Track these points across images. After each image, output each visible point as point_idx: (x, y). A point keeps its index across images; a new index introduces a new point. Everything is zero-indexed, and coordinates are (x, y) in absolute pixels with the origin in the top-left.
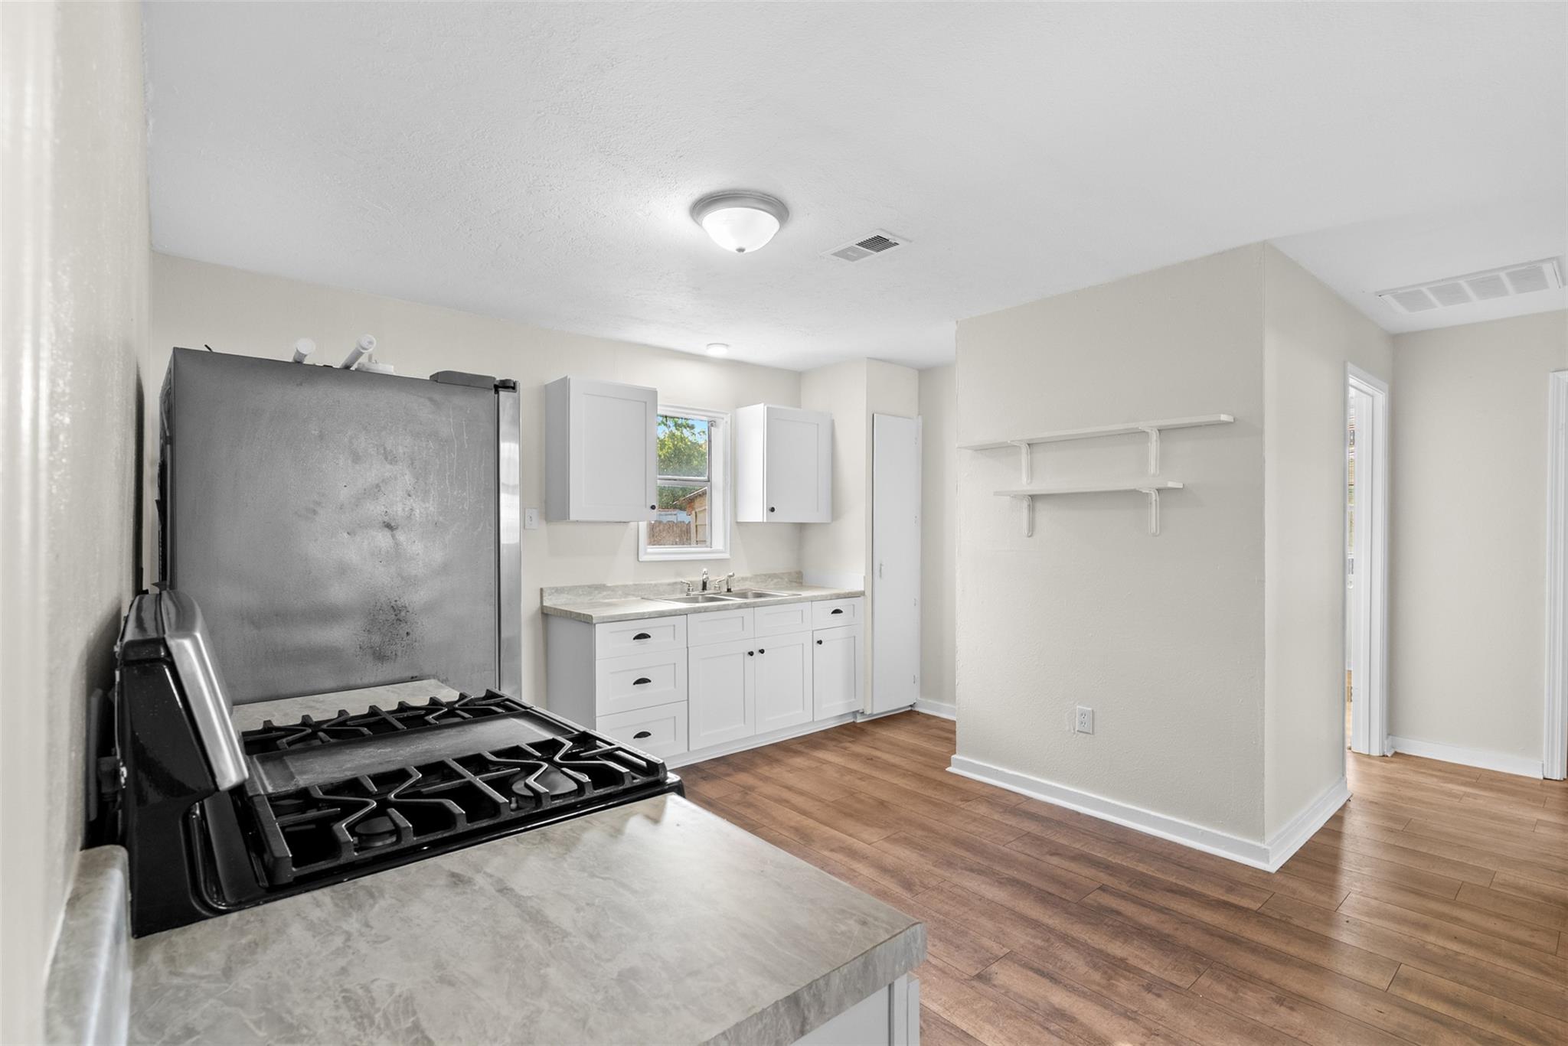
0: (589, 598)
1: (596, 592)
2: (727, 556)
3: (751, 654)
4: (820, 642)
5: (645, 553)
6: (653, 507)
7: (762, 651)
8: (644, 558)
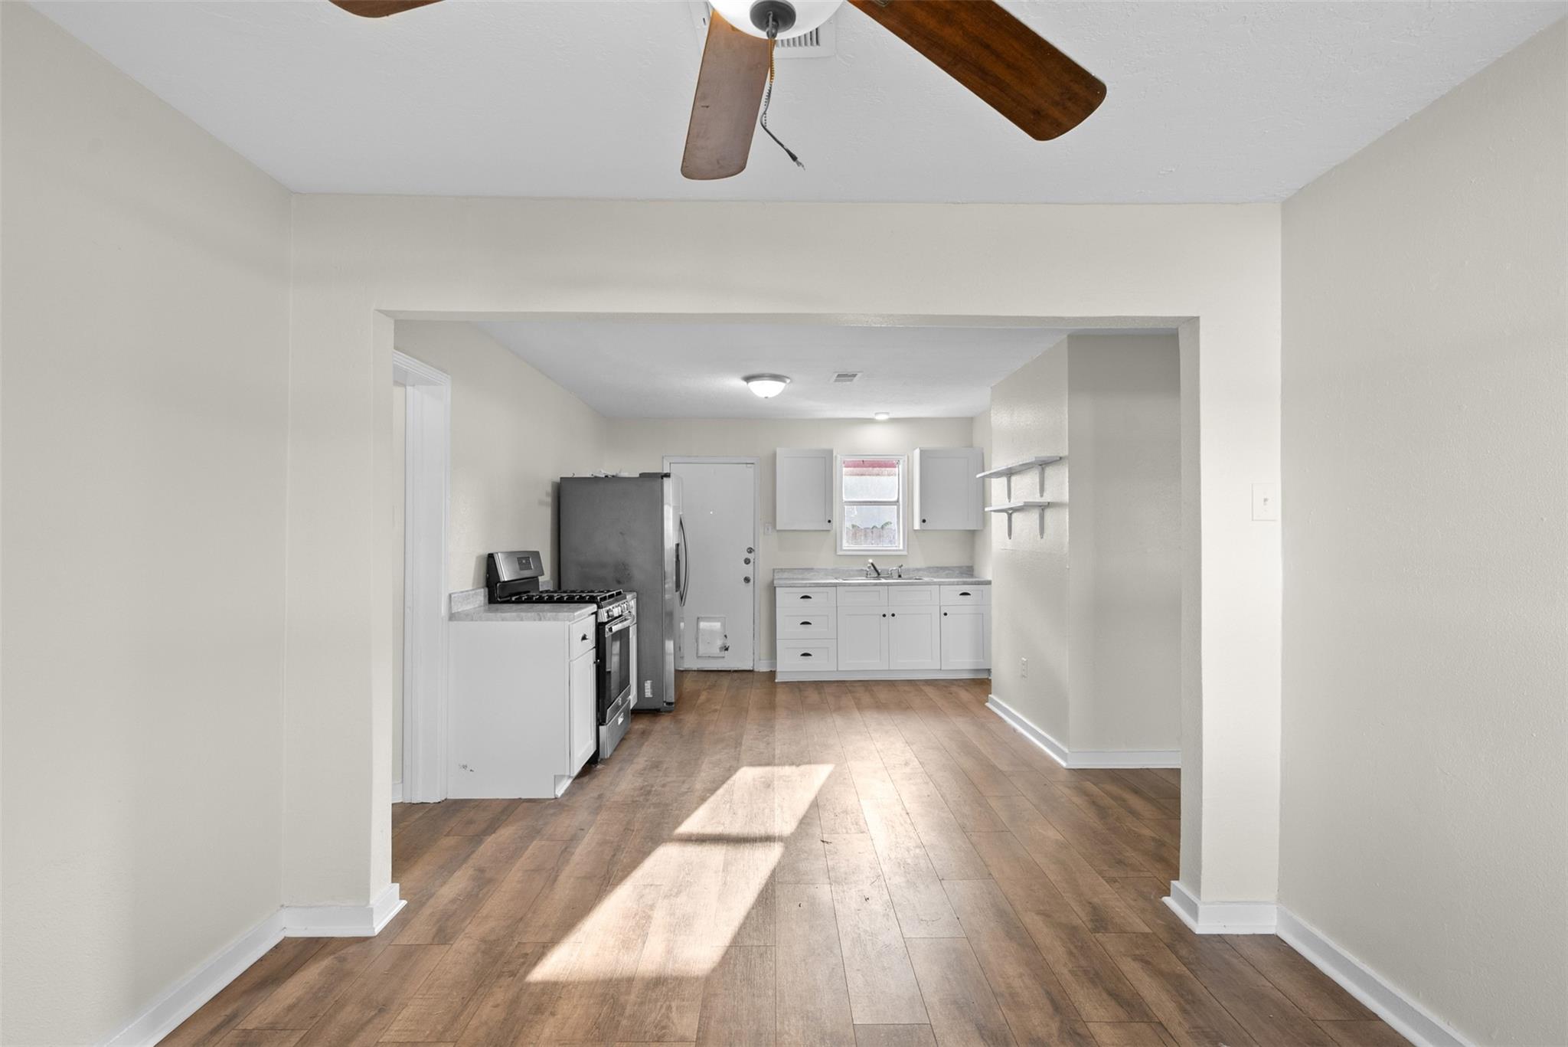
2: (905, 553)
3: (884, 616)
4: (945, 614)
5: (841, 550)
6: (829, 521)
7: (893, 615)
8: (840, 553)
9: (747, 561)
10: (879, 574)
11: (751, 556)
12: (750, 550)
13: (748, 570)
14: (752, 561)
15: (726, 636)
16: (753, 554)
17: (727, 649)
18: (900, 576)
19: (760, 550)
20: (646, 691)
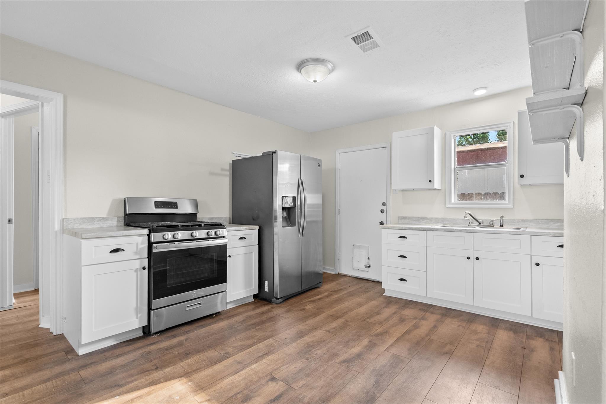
0: (418, 222)
1: (422, 220)
2: (511, 206)
3: (468, 258)
4: (537, 264)
5: (450, 203)
6: (430, 181)
7: (477, 259)
8: (448, 206)
9: (382, 211)
10: (480, 223)
11: (384, 208)
12: (384, 204)
13: (382, 217)
14: (385, 211)
15: (369, 258)
16: (385, 207)
17: (369, 267)
18: (502, 226)
19: (390, 204)
20: (266, 287)
